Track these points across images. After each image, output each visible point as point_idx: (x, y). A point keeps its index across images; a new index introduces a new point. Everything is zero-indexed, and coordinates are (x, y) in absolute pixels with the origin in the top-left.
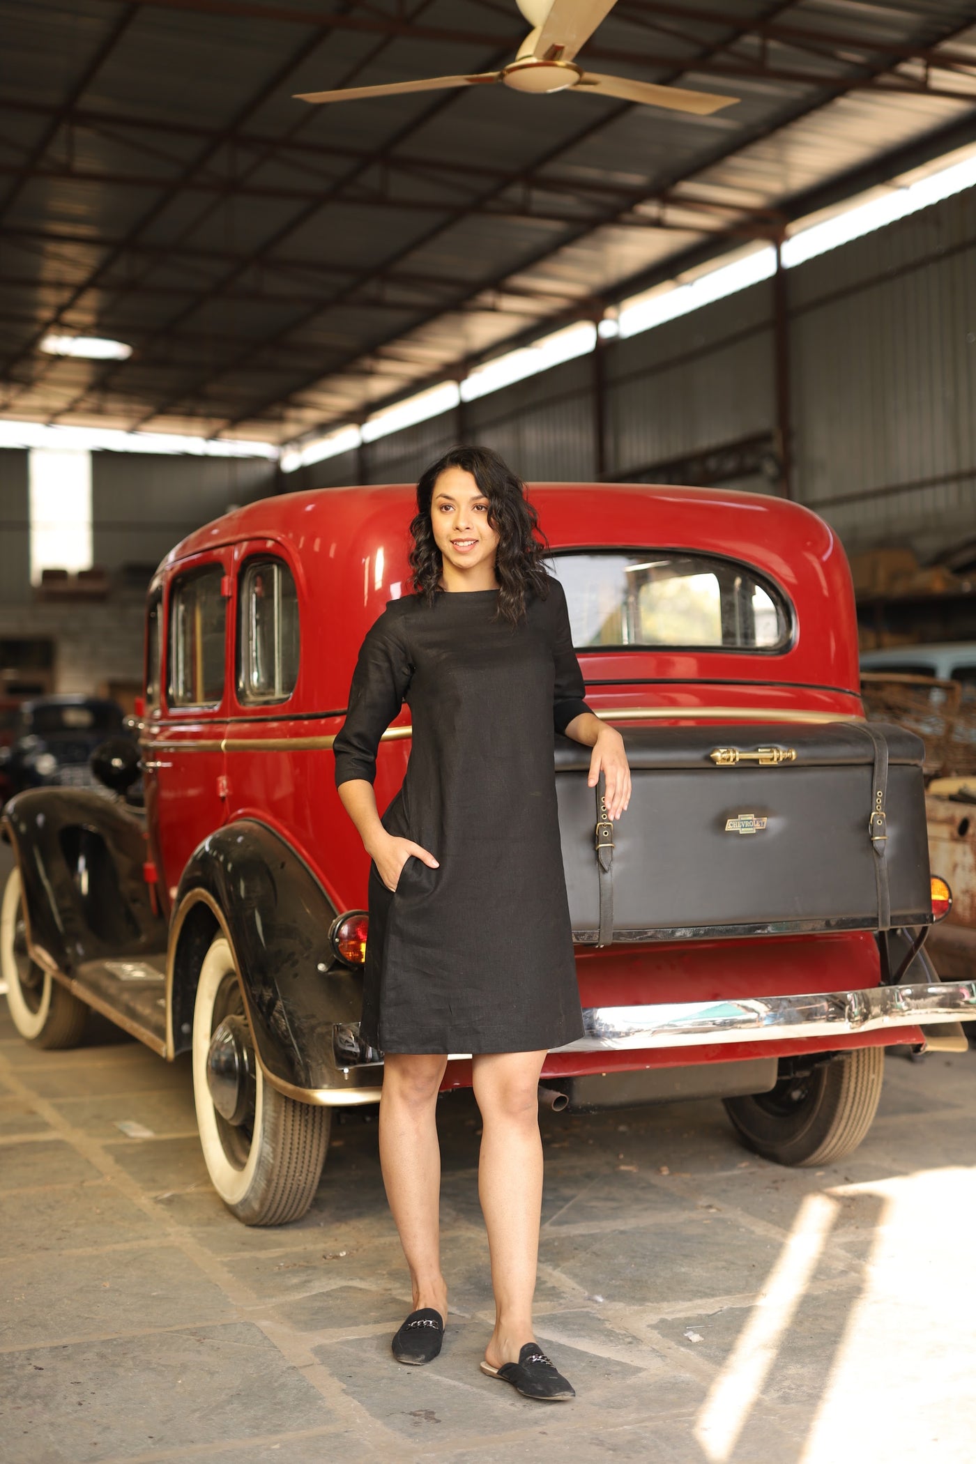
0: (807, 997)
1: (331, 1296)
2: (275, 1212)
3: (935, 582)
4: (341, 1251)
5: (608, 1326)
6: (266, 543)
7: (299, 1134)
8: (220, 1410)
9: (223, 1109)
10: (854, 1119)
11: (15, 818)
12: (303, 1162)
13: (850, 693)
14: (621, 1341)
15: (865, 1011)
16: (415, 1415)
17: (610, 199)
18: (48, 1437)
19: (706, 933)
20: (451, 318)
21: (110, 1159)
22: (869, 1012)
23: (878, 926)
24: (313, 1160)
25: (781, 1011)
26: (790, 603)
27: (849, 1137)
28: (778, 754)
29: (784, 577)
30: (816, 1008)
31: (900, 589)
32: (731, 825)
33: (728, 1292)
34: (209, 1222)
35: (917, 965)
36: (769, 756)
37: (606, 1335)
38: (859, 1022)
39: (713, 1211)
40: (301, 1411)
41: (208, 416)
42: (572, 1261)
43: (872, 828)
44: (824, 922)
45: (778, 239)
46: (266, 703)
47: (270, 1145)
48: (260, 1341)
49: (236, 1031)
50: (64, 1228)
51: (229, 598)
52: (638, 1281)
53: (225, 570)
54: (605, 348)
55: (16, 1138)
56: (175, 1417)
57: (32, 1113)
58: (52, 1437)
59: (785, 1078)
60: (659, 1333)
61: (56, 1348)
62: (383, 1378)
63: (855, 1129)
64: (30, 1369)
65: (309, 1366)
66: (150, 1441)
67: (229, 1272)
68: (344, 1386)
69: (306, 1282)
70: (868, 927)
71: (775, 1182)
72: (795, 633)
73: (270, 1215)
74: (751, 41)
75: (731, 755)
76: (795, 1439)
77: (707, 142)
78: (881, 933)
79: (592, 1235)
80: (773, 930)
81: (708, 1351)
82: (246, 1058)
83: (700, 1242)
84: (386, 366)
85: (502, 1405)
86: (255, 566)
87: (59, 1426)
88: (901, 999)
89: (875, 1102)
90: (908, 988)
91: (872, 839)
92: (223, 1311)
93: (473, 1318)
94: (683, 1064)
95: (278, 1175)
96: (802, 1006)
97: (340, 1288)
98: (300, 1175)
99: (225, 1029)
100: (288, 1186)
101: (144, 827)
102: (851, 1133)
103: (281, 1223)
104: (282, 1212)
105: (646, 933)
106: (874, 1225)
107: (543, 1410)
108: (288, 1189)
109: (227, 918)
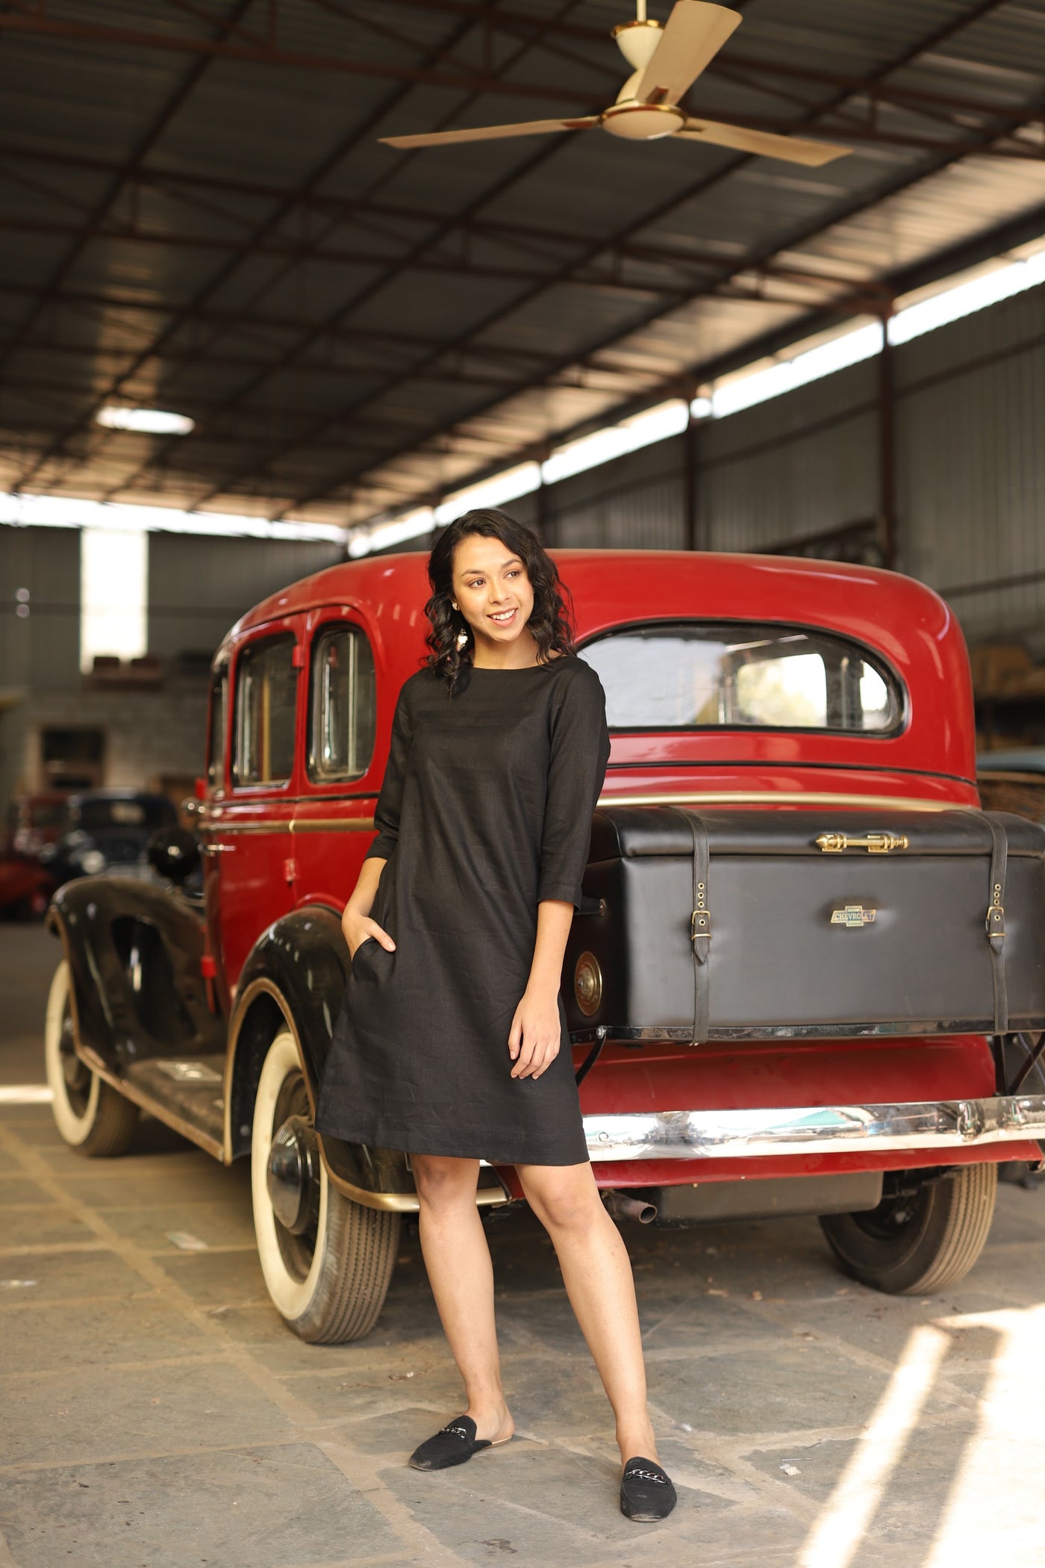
0: (916, 1105)
1: (398, 1418)
2: (338, 1328)
4: (409, 1372)
5: (697, 1456)
6: (340, 611)
7: (366, 1244)
8: (279, 1534)
9: (285, 1217)
10: (964, 1244)
11: (64, 907)
12: (369, 1275)
13: (965, 781)
14: (712, 1472)
15: (979, 1123)
16: (489, 1544)
17: (705, 269)
18: (94, 1557)
19: (809, 1033)
20: (533, 394)
21: (160, 1272)
22: (983, 1125)
23: (994, 1030)
24: (380, 1273)
25: (888, 1119)
26: (902, 683)
27: (957, 1264)
28: (889, 842)
29: (896, 655)
30: (927, 1118)
31: (1011, 689)
32: (837, 917)
33: (827, 1424)
34: (267, 1339)
35: (1033, 1076)
36: (879, 843)
37: (695, 1466)
38: (972, 1136)
39: (809, 1339)
40: (366, 1537)
41: (272, 496)
42: (657, 1388)
43: (989, 924)
44: (935, 1025)
45: (884, 314)
46: (339, 780)
47: (335, 1256)
48: (322, 1462)
49: (297, 1131)
50: (112, 1341)
51: (301, 669)
52: (729, 1410)
53: (297, 638)
54: (697, 428)
55: (59, 1248)
56: (230, 1541)
57: (76, 1221)
58: (98, 1558)
59: (891, 1197)
60: (752, 1465)
61: (103, 1465)
62: (454, 1504)
63: (965, 1255)
64: (75, 1487)
65: (374, 1490)
66: (203, 1564)
67: (288, 1391)
68: (413, 1513)
69: (370, 1403)
70: (984, 1030)
71: (877, 1310)
72: (908, 715)
73: (333, 1331)
74: (860, 102)
75: (839, 841)
77: (810, 209)
78: (997, 1039)
79: (679, 1361)
80: (880, 1031)
81: (806, 1486)
82: (309, 1161)
83: (796, 1372)
84: (463, 445)
85: (583, 1536)
86: (330, 635)
87: (106, 1546)
88: (1018, 1111)
89: (986, 1225)
90: (1025, 1100)
91: (989, 936)
92: (281, 1431)
93: (551, 1444)
94: (781, 1175)
95: (342, 1288)
96: (911, 1115)
97: (408, 1410)
98: (366, 1289)
99: (287, 1130)
100: (353, 1300)
101: (203, 922)
102: (960, 1259)
103: (343, 1341)
104: (345, 1329)
105: (744, 1030)
106: (986, 1358)
107: (626, 1542)
108: (353, 1303)
109: (294, 1010)
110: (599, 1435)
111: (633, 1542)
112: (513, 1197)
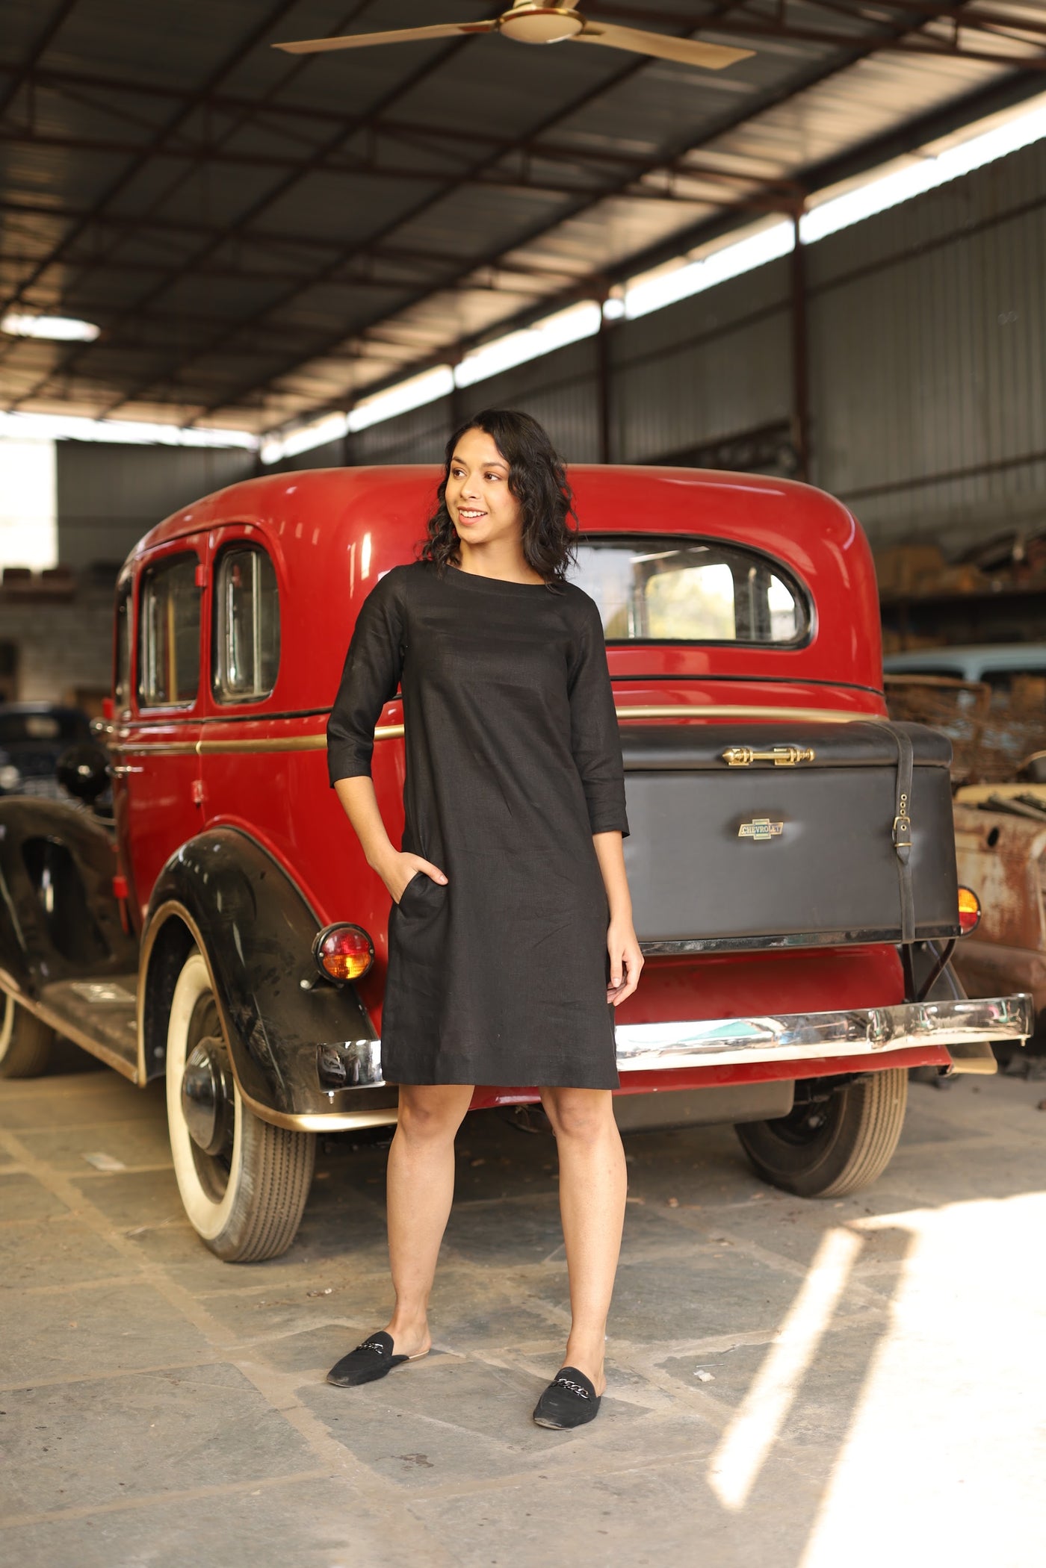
0: (825, 1015)
1: (316, 1335)
2: (256, 1247)
3: (963, 581)
4: (327, 1289)
5: (613, 1365)
6: (244, 529)
7: (281, 1164)
8: (196, 1455)
9: (199, 1138)
10: (876, 1147)
12: (285, 1194)
13: (872, 690)
14: (627, 1381)
15: (887, 1030)
16: (406, 1459)
17: (615, 168)
18: (12, 1485)
19: (718, 946)
20: (445, 297)
21: (77, 1193)
22: (892, 1031)
23: (901, 939)
24: (296, 1192)
25: (797, 1029)
26: (808, 594)
27: (870, 1167)
28: (796, 754)
29: (802, 566)
30: (836, 1026)
31: (925, 588)
32: (745, 831)
33: (741, 1329)
34: (185, 1259)
35: (943, 981)
36: (786, 756)
38: (881, 1042)
39: (724, 1244)
40: (283, 1456)
41: (182, 403)
43: (896, 834)
44: (843, 935)
45: (796, 212)
46: (245, 701)
47: (251, 1177)
48: (240, 1382)
49: (210, 1053)
50: (28, 1265)
51: (204, 588)
52: (645, 1318)
53: (200, 558)
54: (611, 330)
56: (148, 1463)
58: (15, 1485)
59: (802, 1102)
60: (667, 1372)
61: (20, 1391)
62: (371, 1420)
63: (877, 1158)
65: (291, 1408)
66: (121, 1488)
67: (206, 1311)
68: (330, 1430)
69: (288, 1320)
70: (891, 939)
71: (791, 1214)
72: (814, 626)
73: (250, 1250)
75: (745, 755)
76: (811, 1482)
77: (720, 107)
78: (905, 947)
80: (789, 942)
81: (720, 1391)
82: (223, 1082)
83: (711, 1278)
84: (374, 349)
85: (499, 1448)
86: (232, 554)
87: (23, 1473)
88: (926, 1017)
89: (897, 1127)
90: (933, 1006)
91: (896, 845)
92: (199, 1352)
93: (468, 1358)
94: (693, 1087)
95: (259, 1208)
96: (820, 1024)
97: (326, 1327)
98: (282, 1208)
99: (200, 1052)
100: (270, 1219)
101: (113, 840)
102: (872, 1162)
103: (262, 1259)
104: (263, 1247)
105: (653, 945)
106: (897, 1259)
107: (542, 1453)
108: (270, 1222)
109: (203, 933)
110: (516, 1346)
111: (549, 1452)
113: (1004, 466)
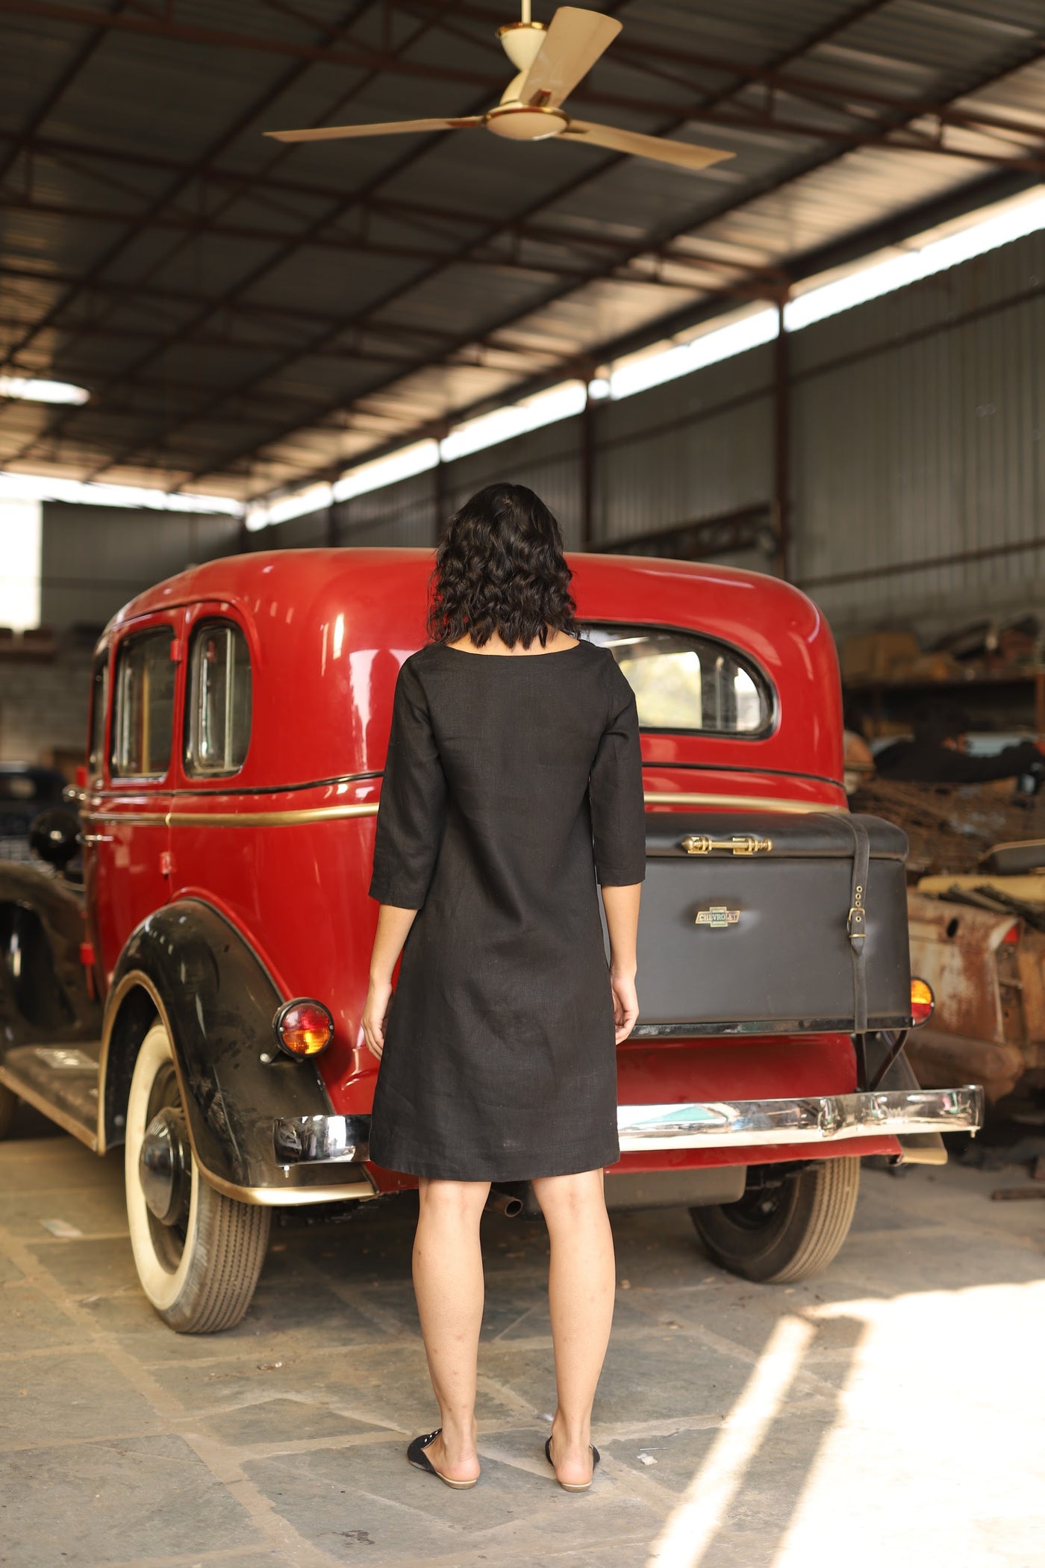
0: (778, 1102)
1: (264, 1409)
2: (208, 1319)
3: (937, 668)
4: (277, 1362)
6: (220, 606)
7: (236, 1236)
8: (139, 1527)
9: (155, 1207)
10: (827, 1233)
12: (239, 1266)
13: (833, 782)
15: (839, 1118)
16: (348, 1536)
17: (603, 251)
19: (672, 1032)
20: (432, 373)
21: (33, 1259)
22: (843, 1120)
23: (854, 1028)
24: (250, 1264)
25: (750, 1115)
26: (772, 685)
27: (821, 1253)
28: (755, 844)
29: (767, 658)
30: (787, 1114)
31: (900, 675)
32: (702, 918)
33: (686, 1413)
34: (137, 1329)
35: (895, 1071)
36: (744, 845)
38: (832, 1130)
39: (674, 1327)
40: (226, 1530)
41: (170, 468)
42: (522, 1377)
43: (851, 925)
44: (797, 1024)
45: (781, 300)
46: (215, 775)
47: (205, 1248)
48: (186, 1454)
49: (170, 1123)
51: (179, 663)
53: (176, 633)
54: (596, 410)
56: (91, 1534)
59: (755, 1188)
60: (610, 1455)
62: (315, 1496)
63: (828, 1245)
65: (236, 1482)
66: (63, 1558)
67: (156, 1381)
68: (274, 1504)
69: (237, 1393)
70: (844, 1029)
71: (742, 1298)
72: (777, 718)
73: (202, 1322)
74: (757, 91)
75: (704, 843)
77: (708, 195)
78: (859, 1036)
79: (545, 1350)
80: (743, 1030)
81: (662, 1475)
82: (181, 1153)
83: (659, 1361)
84: (361, 421)
85: (440, 1527)
86: (208, 630)
88: (876, 1107)
89: (848, 1215)
90: (883, 1096)
91: (851, 936)
92: (147, 1423)
94: (645, 1170)
95: (212, 1279)
96: (772, 1111)
97: (274, 1401)
98: (236, 1280)
99: (160, 1122)
100: (223, 1291)
101: (82, 905)
102: (823, 1249)
103: (214, 1332)
104: (216, 1319)
106: (847, 1347)
107: (483, 1532)
108: (222, 1294)
109: (166, 1004)
111: (489, 1532)
112: (381, 1191)
113: (980, 556)
